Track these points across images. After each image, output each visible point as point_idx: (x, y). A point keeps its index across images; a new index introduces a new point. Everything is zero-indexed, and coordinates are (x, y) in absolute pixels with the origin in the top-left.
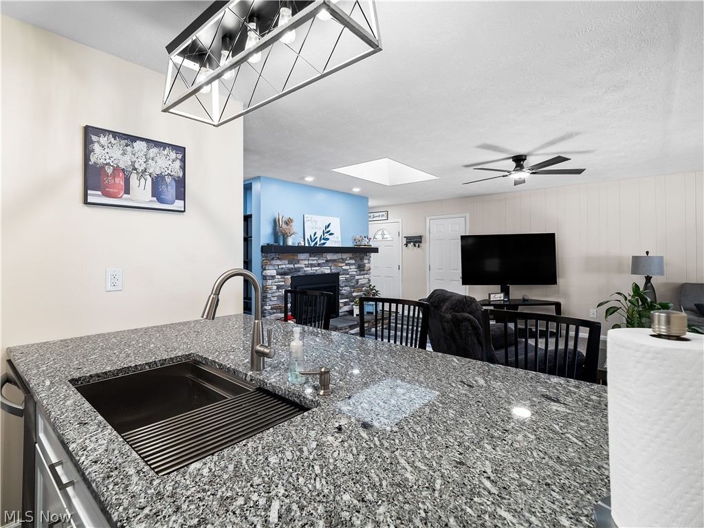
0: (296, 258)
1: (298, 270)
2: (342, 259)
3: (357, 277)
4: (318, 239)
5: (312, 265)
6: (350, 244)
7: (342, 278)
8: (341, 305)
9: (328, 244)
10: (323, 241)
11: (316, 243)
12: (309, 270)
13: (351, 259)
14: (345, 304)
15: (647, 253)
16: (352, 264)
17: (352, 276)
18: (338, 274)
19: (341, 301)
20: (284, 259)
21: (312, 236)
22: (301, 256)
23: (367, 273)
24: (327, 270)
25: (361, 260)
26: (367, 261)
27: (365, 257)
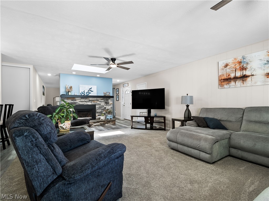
0: (75, 99)
1: (75, 103)
2: (97, 100)
3: (105, 106)
4: (86, 93)
5: (82, 102)
6: (103, 95)
7: (97, 106)
8: (96, 116)
9: (90, 95)
10: (88, 94)
11: (85, 94)
12: (81, 103)
13: (101, 100)
14: (99, 115)
15: (187, 94)
16: (102, 102)
17: (102, 106)
18: (95, 105)
19: (96, 114)
20: (69, 99)
21: (83, 92)
22: (76, 99)
23: (110, 105)
24: (90, 103)
25: (107, 100)
26: (110, 101)
27: (109, 100)
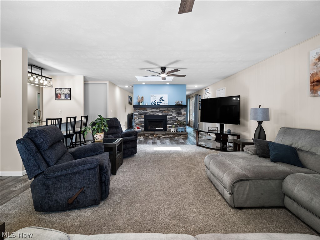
1: (146, 113)
2: (168, 110)
3: (177, 117)
4: (156, 103)
5: (153, 112)
6: (175, 104)
7: (168, 117)
8: (167, 127)
9: (161, 104)
10: (159, 103)
11: (156, 104)
12: (151, 113)
13: (173, 110)
14: (170, 127)
15: (260, 106)
16: (174, 112)
17: (174, 116)
18: (166, 116)
19: (167, 126)
20: (141, 110)
21: (154, 102)
22: (147, 109)
23: (183, 116)
24: (160, 114)
25: (179, 110)
26: (183, 111)
27: (182, 109)
